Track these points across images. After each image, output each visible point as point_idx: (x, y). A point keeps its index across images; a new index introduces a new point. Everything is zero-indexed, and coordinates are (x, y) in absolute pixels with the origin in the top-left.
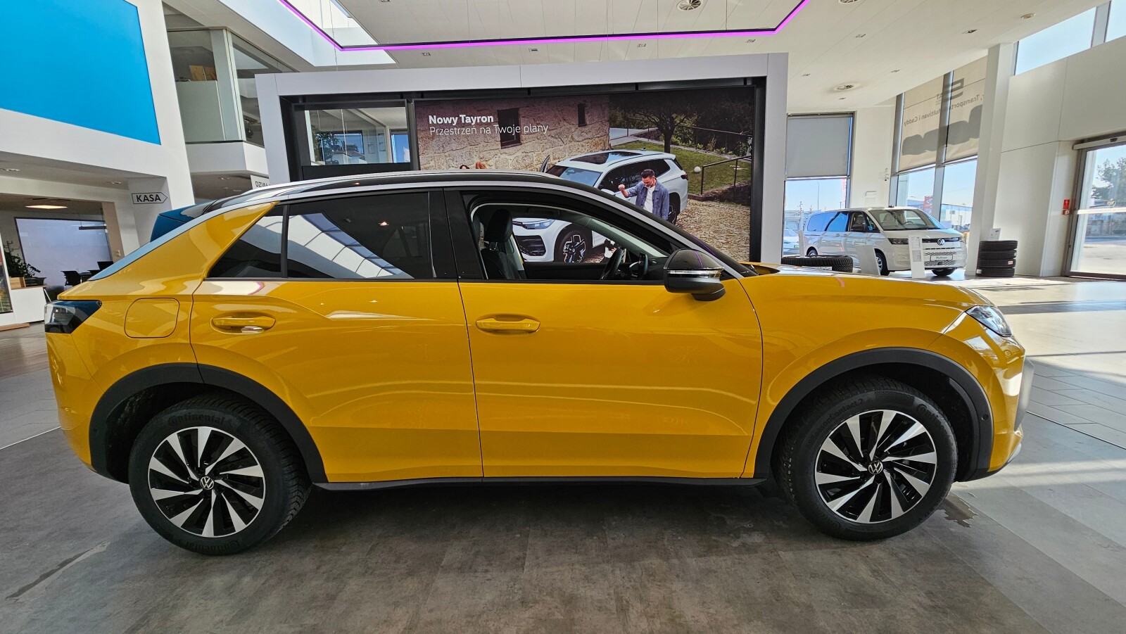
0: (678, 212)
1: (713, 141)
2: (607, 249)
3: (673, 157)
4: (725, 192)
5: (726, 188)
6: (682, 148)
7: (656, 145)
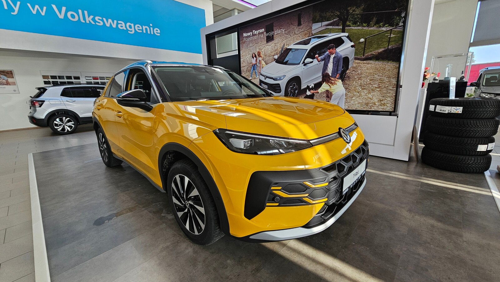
0: (347, 68)
1: (375, 19)
2: (308, 90)
3: (347, 34)
4: (380, 54)
5: (381, 50)
6: (353, 28)
7: (336, 29)
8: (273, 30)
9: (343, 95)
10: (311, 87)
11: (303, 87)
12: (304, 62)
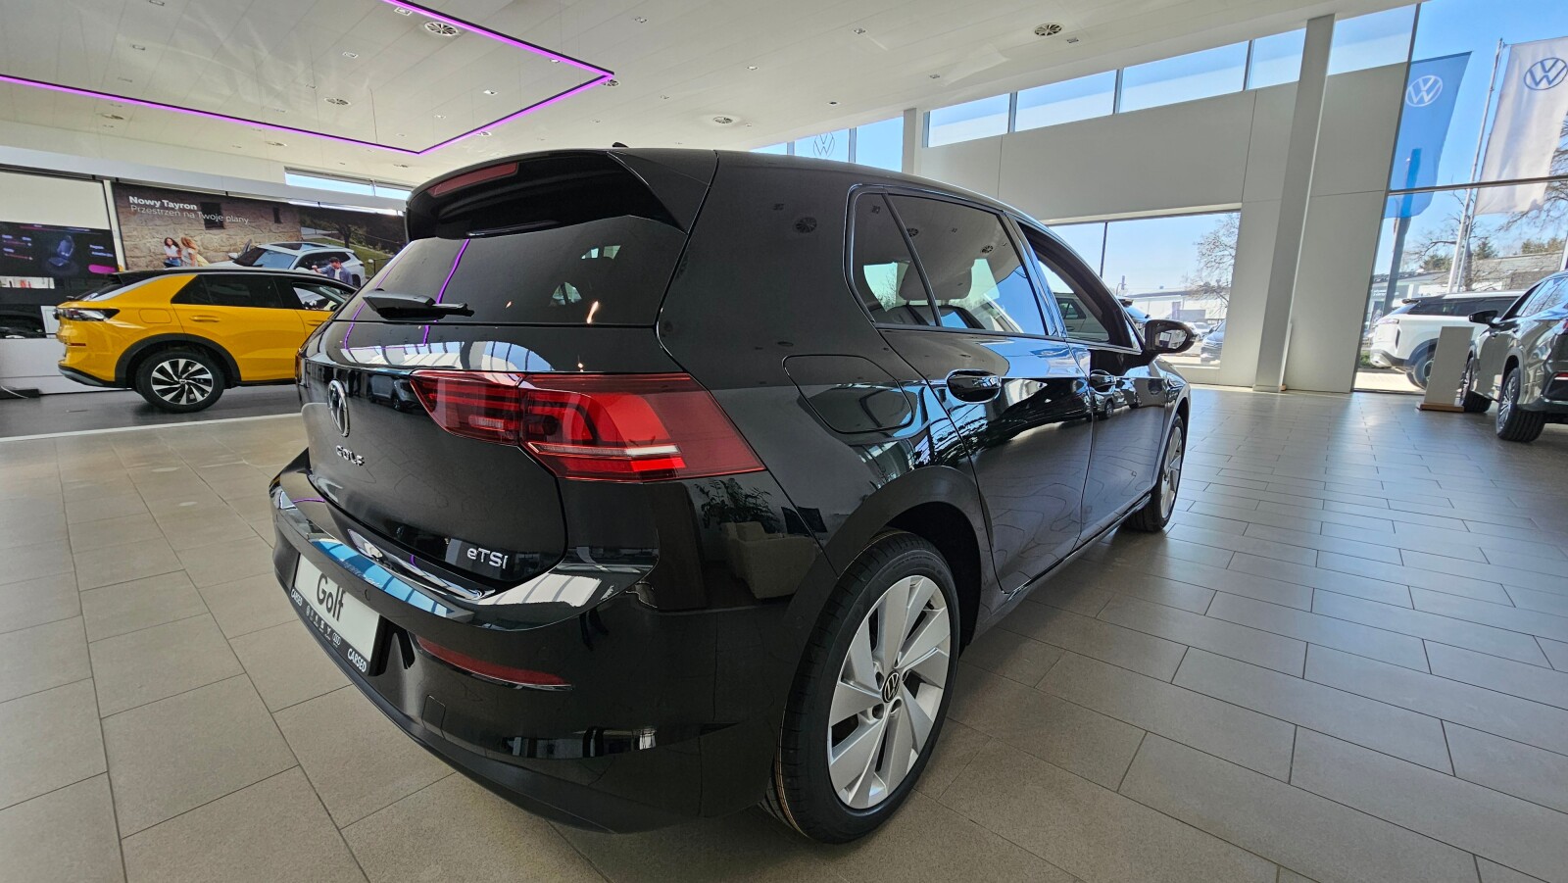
3: (353, 251)
6: (358, 247)
7: (338, 243)
8: (220, 214)
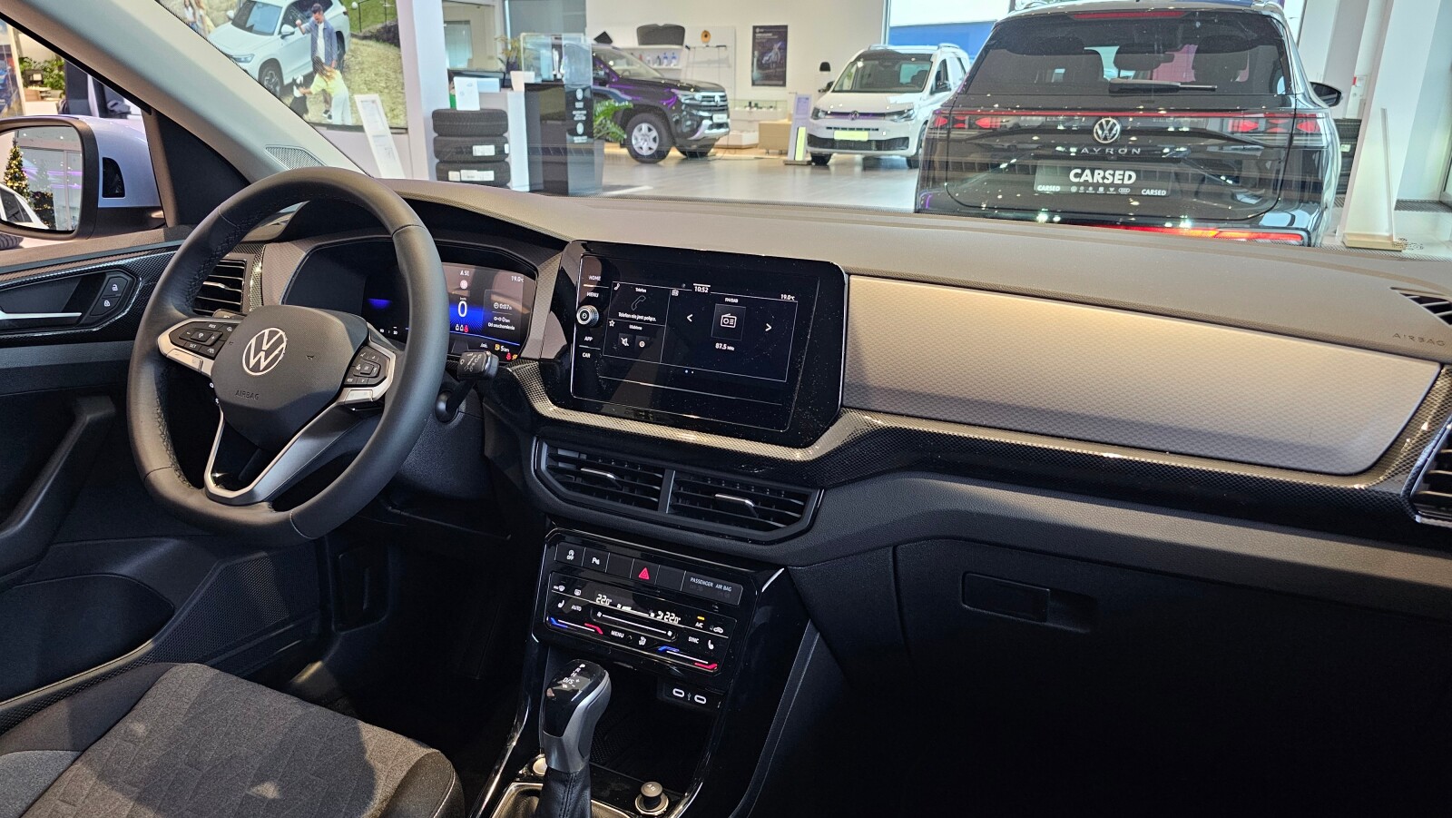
0: (344, 52)
2: (295, 88)
4: (378, 31)
5: (379, 26)
9: (345, 100)
10: (298, 82)
11: (287, 81)
12: (280, 33)
